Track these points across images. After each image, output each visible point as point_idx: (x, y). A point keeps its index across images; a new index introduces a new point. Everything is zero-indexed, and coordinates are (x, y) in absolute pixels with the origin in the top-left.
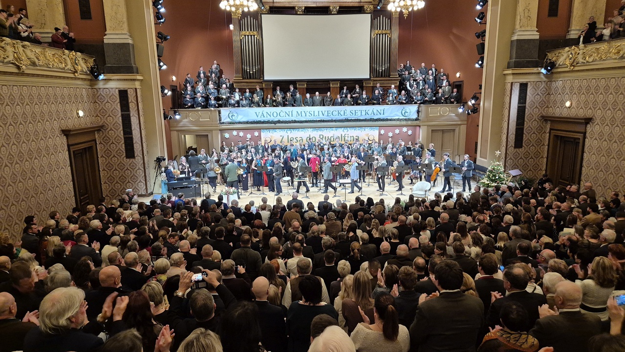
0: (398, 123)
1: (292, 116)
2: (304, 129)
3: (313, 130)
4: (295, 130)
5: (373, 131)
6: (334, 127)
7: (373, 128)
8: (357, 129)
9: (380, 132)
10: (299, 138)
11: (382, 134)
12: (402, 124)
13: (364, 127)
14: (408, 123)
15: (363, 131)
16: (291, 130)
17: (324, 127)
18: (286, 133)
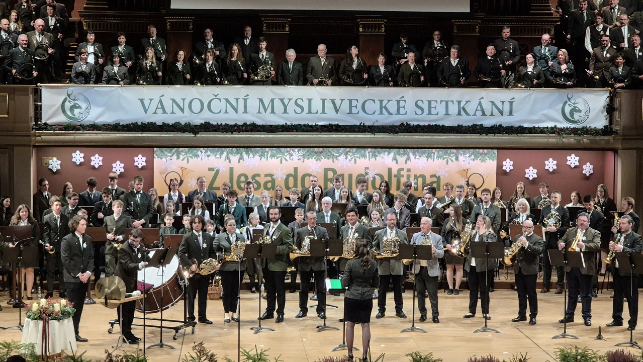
0: (553, 139)
1: (245, 111)
2: (280, 151)
3: (307, 154)
4: (252, 152)
5: (482, 162)
6: (369, 145)
7: (481, 154)
8: (436, 154)
9: (502, 166)
10: (262, 175)
11: (508, 171)
12: (563, 142)
13: (454, 151)
14: (582, 142)
15: (452, 161)
16: (240, 153)
17: (340, 145)
18: (225, 160)
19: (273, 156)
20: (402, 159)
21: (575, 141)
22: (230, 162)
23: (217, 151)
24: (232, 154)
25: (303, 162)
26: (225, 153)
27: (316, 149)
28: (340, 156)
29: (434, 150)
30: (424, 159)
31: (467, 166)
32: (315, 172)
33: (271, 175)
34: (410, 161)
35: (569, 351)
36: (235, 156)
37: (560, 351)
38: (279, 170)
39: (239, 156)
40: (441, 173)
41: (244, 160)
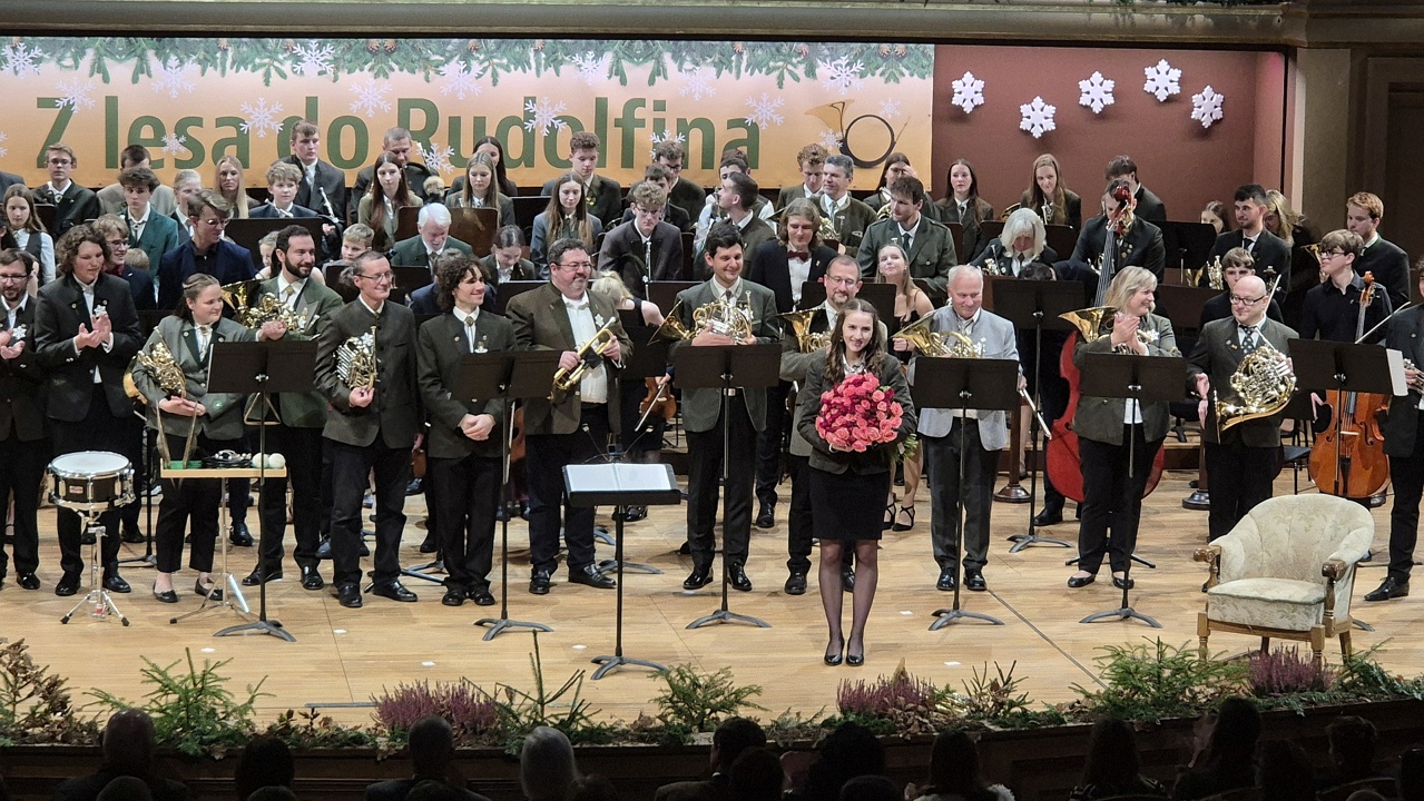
0: (1102, 14)
2: (264, 47)
3: (348, 57)
4: (174, 49)
5: (887, 81)
6: (538, 30)
7: (885, 58)
8: (745, 57)
9: (951, 95)
10: (209, 122)
11: (968, 108)
12: (1133, 23)
13: (802, 46)
14: (1189, 23)
15: (798, 79)
16: (139, 52)
17: (449, 29)
18: (91, 75)
19: (240, 62)
20: (638, 72)
21: (1170, 20)
22: (106, 80)
23: (66, 46)
24: (112, 55)
25: (335, 81)
26: (90, 54)
27: (375, 42)
28: (447, 62)
29: (739, 45)
30: (707, 71)
31: (843, 95)
32: (370, 110)
33: (236, 122)
34: (666, 78)
35: (1138, 654)
36: (120, 61)
37: (1112, 656)
38: (262, 105)
39: (134, 61)
40: (761, 115)
41: (150, 76)
